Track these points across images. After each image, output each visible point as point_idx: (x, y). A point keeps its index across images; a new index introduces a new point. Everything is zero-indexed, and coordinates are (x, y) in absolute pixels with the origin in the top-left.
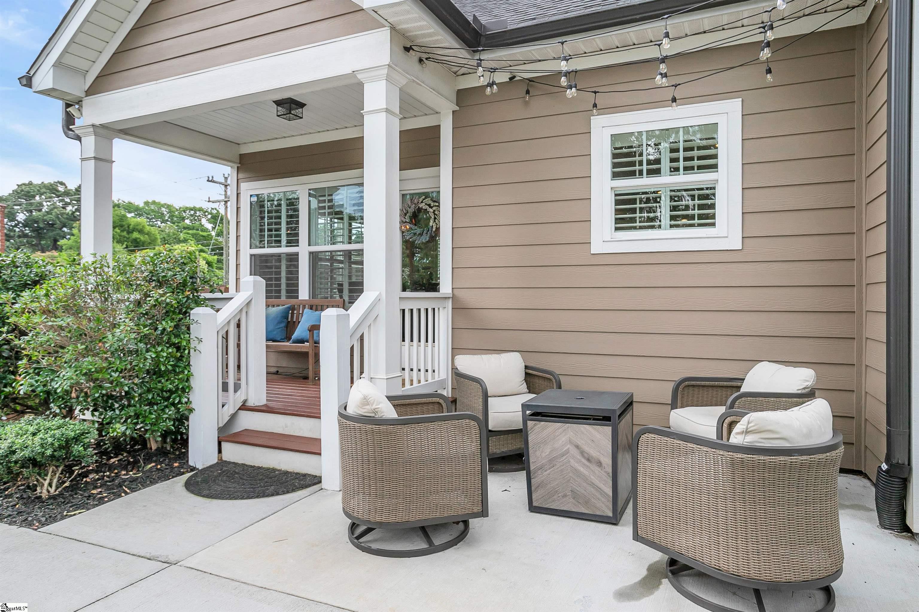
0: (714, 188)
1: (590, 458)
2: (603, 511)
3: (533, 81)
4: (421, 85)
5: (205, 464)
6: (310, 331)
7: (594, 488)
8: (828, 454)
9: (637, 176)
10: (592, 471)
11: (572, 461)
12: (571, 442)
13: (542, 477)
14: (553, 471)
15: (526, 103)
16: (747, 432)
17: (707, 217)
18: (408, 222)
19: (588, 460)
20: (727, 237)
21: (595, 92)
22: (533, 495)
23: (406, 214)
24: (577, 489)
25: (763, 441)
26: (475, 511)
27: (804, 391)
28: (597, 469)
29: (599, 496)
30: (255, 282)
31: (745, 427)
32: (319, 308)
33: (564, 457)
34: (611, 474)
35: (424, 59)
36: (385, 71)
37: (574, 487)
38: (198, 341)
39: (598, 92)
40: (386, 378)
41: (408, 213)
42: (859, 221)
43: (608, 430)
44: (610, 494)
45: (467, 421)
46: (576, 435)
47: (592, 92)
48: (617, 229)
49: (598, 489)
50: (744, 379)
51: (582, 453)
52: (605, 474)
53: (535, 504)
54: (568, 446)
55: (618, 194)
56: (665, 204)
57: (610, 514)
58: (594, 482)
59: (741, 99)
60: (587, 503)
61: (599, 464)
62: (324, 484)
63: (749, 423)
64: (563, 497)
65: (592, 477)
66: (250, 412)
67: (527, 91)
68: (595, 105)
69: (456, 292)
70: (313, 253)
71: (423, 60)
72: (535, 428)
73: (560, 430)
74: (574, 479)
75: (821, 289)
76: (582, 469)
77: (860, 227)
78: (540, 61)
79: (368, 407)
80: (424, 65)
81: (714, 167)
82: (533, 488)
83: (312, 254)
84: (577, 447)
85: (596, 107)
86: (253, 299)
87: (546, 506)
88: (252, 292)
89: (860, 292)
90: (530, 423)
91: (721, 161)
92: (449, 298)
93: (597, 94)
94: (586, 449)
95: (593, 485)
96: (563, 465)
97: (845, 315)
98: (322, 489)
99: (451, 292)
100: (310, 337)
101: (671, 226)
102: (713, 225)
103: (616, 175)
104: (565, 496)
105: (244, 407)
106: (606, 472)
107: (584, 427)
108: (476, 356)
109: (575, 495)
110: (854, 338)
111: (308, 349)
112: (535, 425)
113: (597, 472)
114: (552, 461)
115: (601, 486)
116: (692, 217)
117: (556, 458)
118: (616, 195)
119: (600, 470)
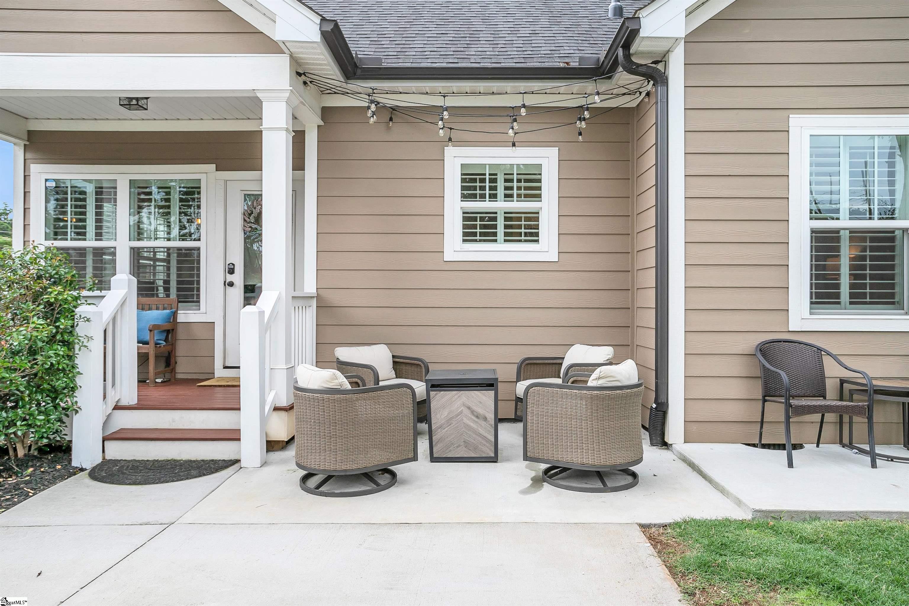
0: (538, 213)
1: (479, 416)
2: (488, 454)
3: (396, 110)
4: (305, 105)
5: (93, 463)
6: (151, 331)
7: (481, 437)
8: (639, 388)
9: (478, 199)
10: (480, 425)
11: (464, 419)
12: (464, 405)
13: (442, 433)
14: (450, 428)
15: (388, 128)
16: (599, 378)
17: (531, 234)
18: (252, 223)
19: (477, 417)
20: (548, 252)
21: (451, 129)
22: (434, 448)
23: (250, 215)
24: (468, 439)
25: (607, 383)
26: (410, 457)
27: (607, 362)
28: (483, 423)
29: (485, 443)
30: (129, 280)
31: (598, 375)
32: (147, 307)
33: (459, 417)
34: (493, 426)
35: (309, 83)
36: (287, 95)
37: (466, 438)
38: (87, 340)
39: (453, 129)
40: (286, 368)
41: (253, 214)
42: (633, 245)
43: (492, 393)
44: (493, 440)
45: (405, 389)
46: (468, 399)
47: (448, 128)
48: (464, 241)
49: (484, 438)
50: (564, 358)
51: (473, 412)
52: (489, 426)
53: (435, 455)
54: (462, 408)
55: (465, 212)
56: (501, 223)
57: (493, 455)
58: (481, 433)
59: (558, 148)
60: (476, 449)
61: (485, 419)
62: (243, 464)
63: (600, 372)
64: (457, 447)
65: (480, 429)
66: (128, 411)
67: (390, 118)
68: (450, 139)
69: (320, 291)
70: (134, 249)
71: (307, 83)
72: (436, 396)
73: (456, 397)
74: (466, 432)
75: (610, 292)
76: (472, 424)
77: (633, 249)
78: (401, 93)
79: (337, 381)
80: (308, 88)
81: (539, 196)
82: (434, 443)
83: (132, 250)
84: (469, 408)
85: (451, 140)
86: (128, 298)
87: (444, 456)
88: (127, 290)
89: (633, 294)
90: (432, 393)
91: (544, 192)
92: (313, 297)
93: (452, 130)
94: (475, 408)
95: (480, 435)
96: (458, 423)
97: (624, 310)
98: (241, 468)
99: (316, 292)
100: (150, 337)
101: (505, 241)
102: (537, 241)
103: (465, 197)
104: (459, 446)
105: (117, 407)
106: (490, 424)
107: (474, 393)
108: (352, 348)
109: (467, 444)
110: (629, 327)
111: (148, 350)
112: (436, 394)
113: (483, 425)
114: (449, 421)
115: (486, 435)
116: (520, 234)
117: (451, 419)
118: (464, 213)
119: (485, 423)
